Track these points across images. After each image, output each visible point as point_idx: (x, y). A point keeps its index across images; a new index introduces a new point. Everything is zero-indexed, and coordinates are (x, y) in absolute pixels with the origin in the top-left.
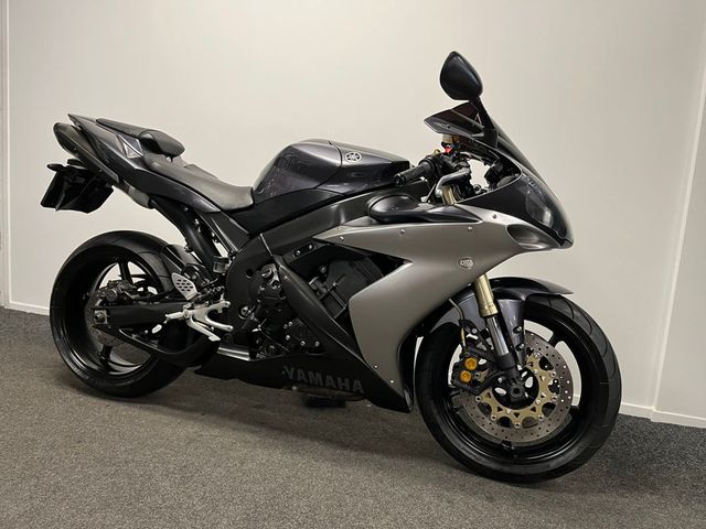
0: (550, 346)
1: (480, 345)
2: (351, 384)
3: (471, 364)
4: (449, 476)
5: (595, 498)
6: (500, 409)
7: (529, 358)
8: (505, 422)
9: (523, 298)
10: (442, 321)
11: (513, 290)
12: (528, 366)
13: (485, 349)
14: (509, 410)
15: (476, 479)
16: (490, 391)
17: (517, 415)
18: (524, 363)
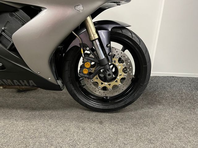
0: (122, 52)
1: (91, 56)
2: (28, 83)
3: (88, 65)
4: (83, 115)
5: (140, 112)
6: (102, 84)
7: (114, 59)
8: (105, 89)
9: (110, 30)
10: (71, 46)
11: (105, 26)
12: (113, 63)
13: (93, 57)
14: (106, 83)
15: (94, 114)
16: (97, 76)
17: (109, 85)
18: (112, 61)
